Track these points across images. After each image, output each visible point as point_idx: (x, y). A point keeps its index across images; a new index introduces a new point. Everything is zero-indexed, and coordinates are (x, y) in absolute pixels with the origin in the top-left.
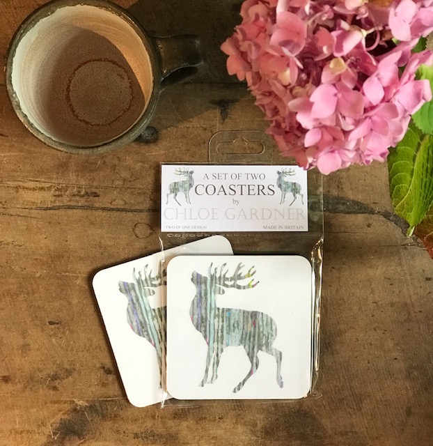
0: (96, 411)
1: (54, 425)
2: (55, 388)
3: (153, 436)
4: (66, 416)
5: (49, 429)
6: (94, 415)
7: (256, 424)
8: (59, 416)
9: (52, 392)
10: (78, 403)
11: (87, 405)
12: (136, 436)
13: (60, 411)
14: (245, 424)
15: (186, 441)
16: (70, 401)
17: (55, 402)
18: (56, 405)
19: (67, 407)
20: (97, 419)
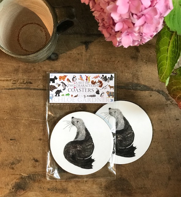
0: (31, 178)
1: (12, 185)
2: (13, 168)
3: (56, 190)
4: (18, 181)
5: (10, 187)
6: (30, 180)
7: (102, 184)
8: (15, 181)
9: (11, 170)
10: (23, 175)
11: (27, 175)
12: (49, 189)
13: (15, 178)
14: (97, 184)
15: (71, 191)
16: (20, 174)
17: (13, 175)
18: (13, 176)
19: (18, 177)
20: (31, 182)
